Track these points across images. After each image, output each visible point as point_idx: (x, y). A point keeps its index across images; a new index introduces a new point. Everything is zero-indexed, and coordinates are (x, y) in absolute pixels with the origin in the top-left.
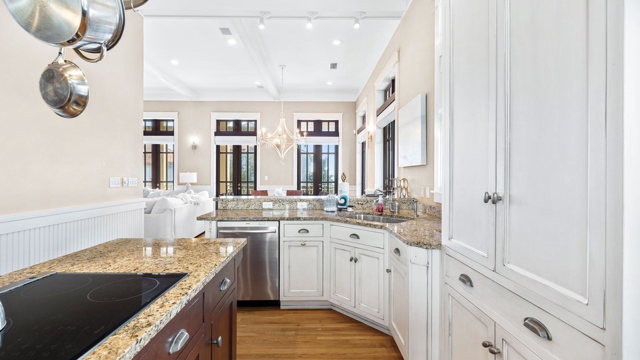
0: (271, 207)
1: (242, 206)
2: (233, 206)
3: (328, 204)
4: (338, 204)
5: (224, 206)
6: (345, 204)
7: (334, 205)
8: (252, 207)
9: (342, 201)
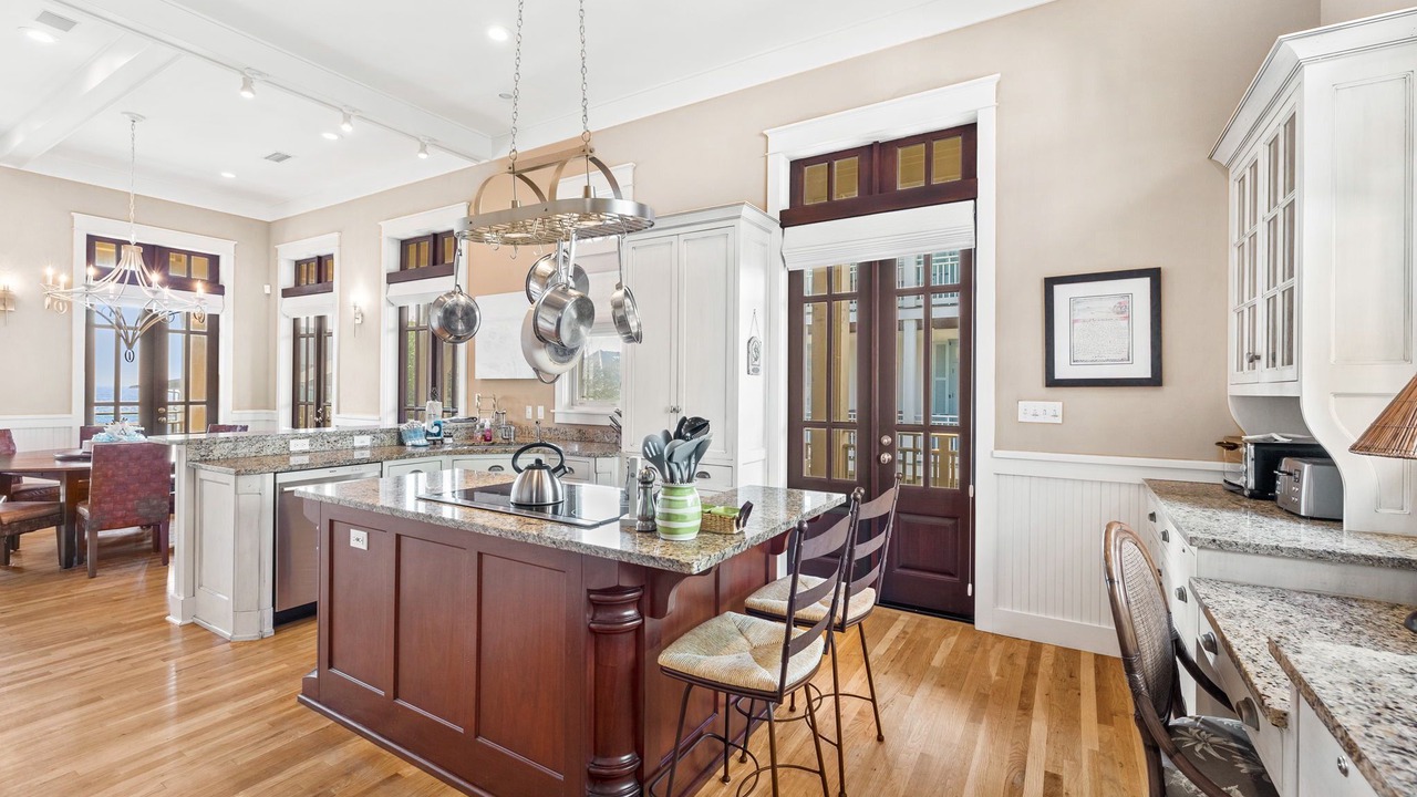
0: (307, 448)
1: (244, 451)
2: (223, 452)
3: (413, 435)
4: (428, 433)
5: (202, 454)
6: (439, 434)
7: (421, 436)
8: (269, 451)
9: (436, 430)
